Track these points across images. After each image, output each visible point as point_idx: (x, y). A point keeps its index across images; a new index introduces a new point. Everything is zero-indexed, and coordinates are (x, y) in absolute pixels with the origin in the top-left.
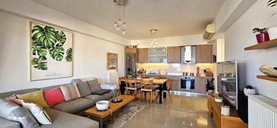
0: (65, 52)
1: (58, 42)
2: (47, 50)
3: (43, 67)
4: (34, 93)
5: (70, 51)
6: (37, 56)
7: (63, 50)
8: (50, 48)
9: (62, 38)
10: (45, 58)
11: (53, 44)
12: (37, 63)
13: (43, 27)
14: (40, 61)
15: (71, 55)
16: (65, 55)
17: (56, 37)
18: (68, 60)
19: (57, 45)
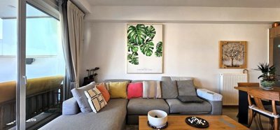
0: (155, 47)
1: (148, 38)
2: (139, 47)
3: (135, 62)
4: (120, 83)
5: (160, 45)
6: (131, 53)
7: (152, 44)
8: (140, 44)
9: (151, 32)
10: (137, 54)
11: (143, 40)
12: (131, 58)
13: (135, 26)
14: (133, 56)
15: (161, 50)
16: (155, 50)
17: (146, 33)
18: (157, 55)
19: (147, 41)
